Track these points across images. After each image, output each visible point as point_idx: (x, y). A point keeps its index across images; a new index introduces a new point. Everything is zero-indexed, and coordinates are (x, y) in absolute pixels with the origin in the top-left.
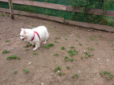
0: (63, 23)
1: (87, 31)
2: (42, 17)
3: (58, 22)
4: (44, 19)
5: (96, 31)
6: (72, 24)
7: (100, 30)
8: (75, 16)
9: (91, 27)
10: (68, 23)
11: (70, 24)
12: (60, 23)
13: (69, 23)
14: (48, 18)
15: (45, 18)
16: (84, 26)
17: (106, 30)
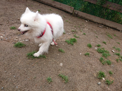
0: (71, 14)
1: (99, 27)
2: (46, 2)
3: (65, 11)
4: (47, 5)
5: (107, 28)
6: (81, 16)
7: (111, 28)
8: (87, 7)
9: (102, 22)
10: (77, 14)
11: (79, 16)
12: (68, 12)
13: (79, 14)
14: (53, 4)
15: (50, 3)
16: (95, 21)
17: (117, 28)
